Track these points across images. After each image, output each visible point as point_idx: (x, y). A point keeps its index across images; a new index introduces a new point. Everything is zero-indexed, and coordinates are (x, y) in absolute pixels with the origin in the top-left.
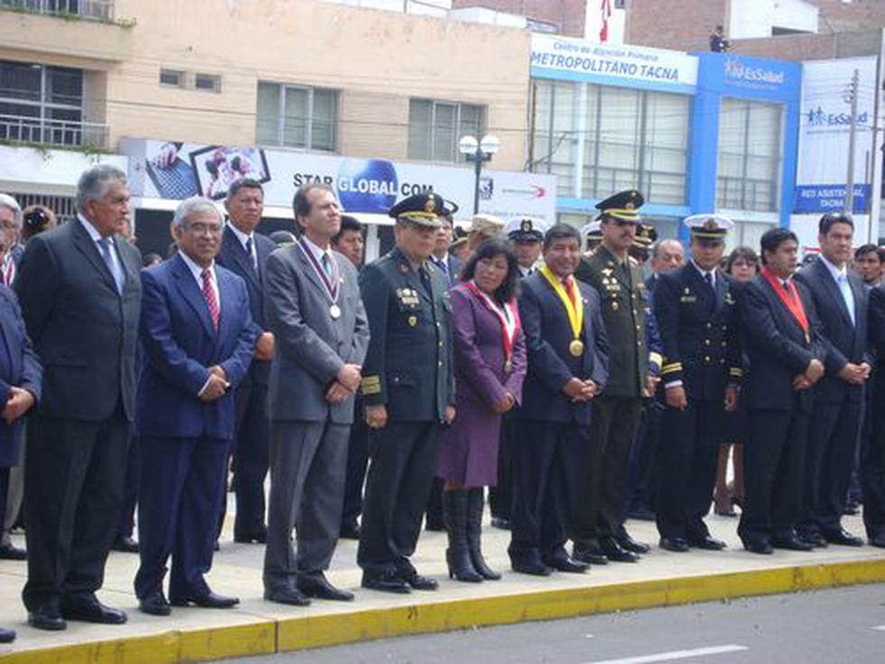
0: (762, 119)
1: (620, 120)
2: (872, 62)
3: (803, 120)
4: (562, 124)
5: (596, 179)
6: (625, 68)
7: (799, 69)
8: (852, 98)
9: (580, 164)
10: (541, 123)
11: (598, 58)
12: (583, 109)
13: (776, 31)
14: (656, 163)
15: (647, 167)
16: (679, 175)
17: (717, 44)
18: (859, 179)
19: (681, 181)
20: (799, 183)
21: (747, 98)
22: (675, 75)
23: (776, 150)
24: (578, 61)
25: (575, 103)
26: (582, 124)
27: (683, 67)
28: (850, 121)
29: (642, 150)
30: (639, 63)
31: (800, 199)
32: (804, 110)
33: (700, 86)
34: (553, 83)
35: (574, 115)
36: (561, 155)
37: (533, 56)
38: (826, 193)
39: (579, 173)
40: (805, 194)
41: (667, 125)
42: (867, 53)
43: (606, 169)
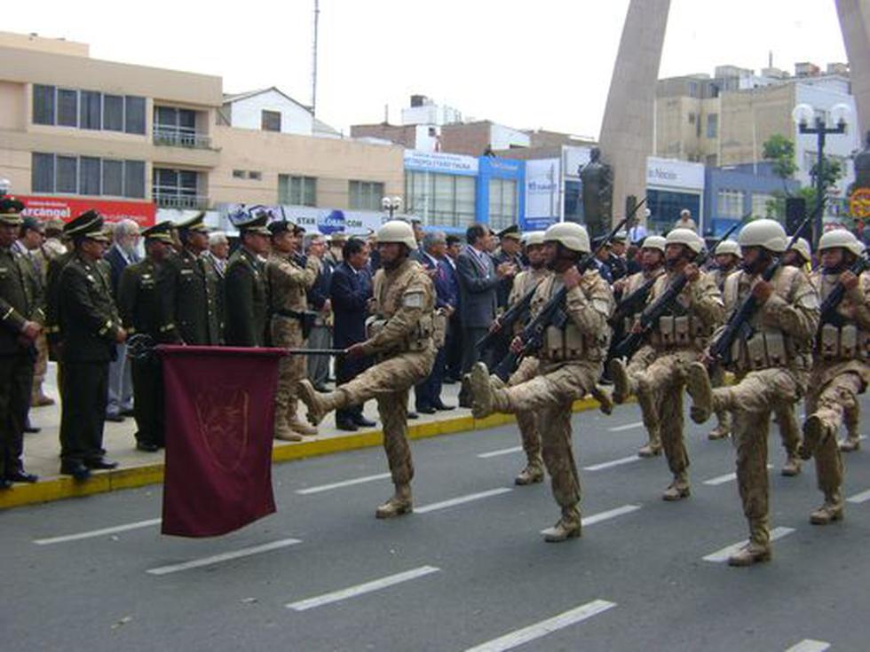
0: (508, 187)
1: (444, 189)
2: (556, 161)
3: (527, 187)
4: (418, 191)
5: (434, 217)
6: (445, 164)
7: (524, 164)
8: (551, 177)
9: (426, 209)
10: (409, 191)
11: (432, 160)
12: (427, 183)
13: (511, 146)
14: (461, 209)
15: (457, 211)
16: (471, 214)
17: (488, 152)
18: (555, 214)
19: (472, 217)
20: (526, 216)
21: (501, 178)
22: (469, 167)
23: (515, 199)
24: (424, 162)
25: (423, 181)
26: (427, 191)
27: (471, 163)
28: (549, 187)
29: (454, 202)
30: (452, 162)
31: (528, 225)
32: (527, 182)
33: (480, 173)
34: (413, 172)
35: (423, 186)
36: (418, 207)
37: (405, 160)
38: (539, 221)
39: (426, 213)
40: (529, 222)
41: (466, 191)
42: (555, 156)
43: (438, 212)
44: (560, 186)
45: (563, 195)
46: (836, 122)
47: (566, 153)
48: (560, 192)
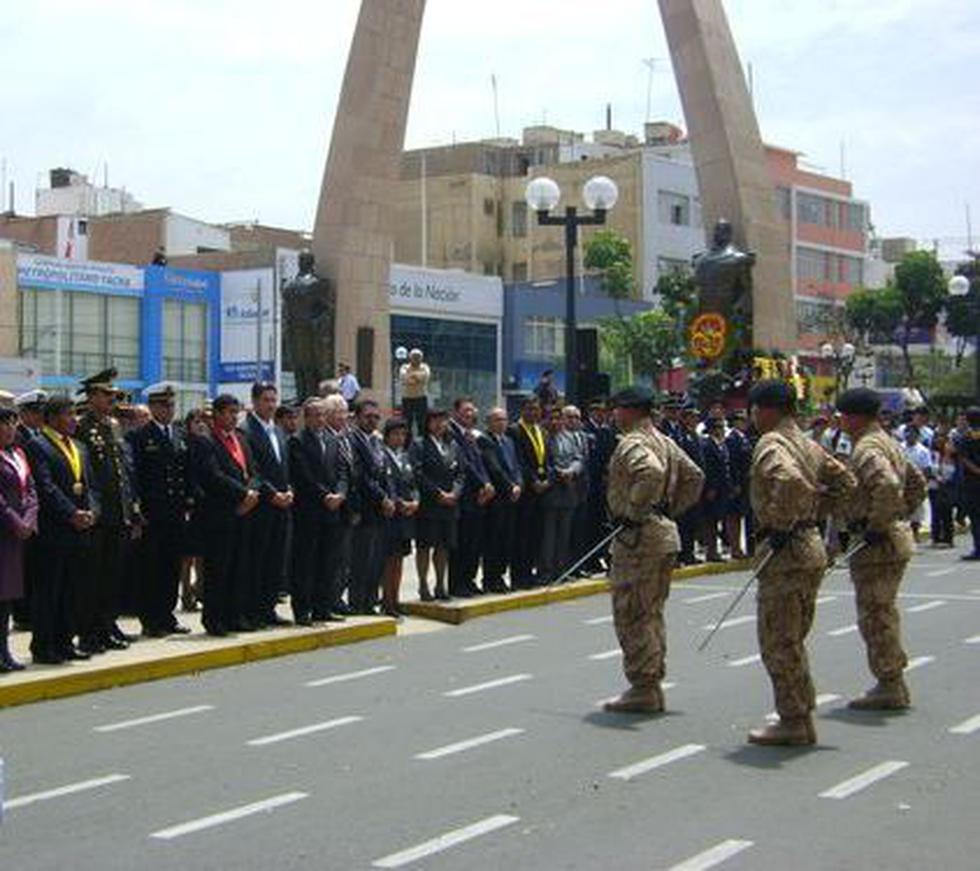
0: (193, 313)
1: (88, 316)
2: (269, 273)
3: (223, 316)
4: (43, 321)
5: (71, 362)
6: (89, 277)
7: (218, 278)
8: (258, 298)
9: (59, 349)
10: (28, 321)
11: (69, 272)
12: (59, 310)
13: (201, 250)
14: (116, 348)
15: (110, 351)
16: (133, 357)
17: (159, 260)
18: (265, 357)
19: (135, 362)
20: (223, 360)
21: (183, 298)
22: (128, 283)
23: (204, 335)
24: (53, 273)
25: (53, 305)
26: (59, 320)
27: (134, 277)
28: (257, 314)
29: (105, 338)
30: (100, 274)
31: (226, 374)
32: (223, 308)
33: (146, 292)
34: (36, 290)
35: (53, 314)
36: (44, 344)
37: (19, 271)
38: (244, 368)
39: (58, 357)
40: (228, 369)
41: (123, 320)
42: (266, 266)
43: (79, 354)
44: (275, 314)
45: (279, 326)
46: (592, 206)
47: (283, 260)
48: (275, 321)
